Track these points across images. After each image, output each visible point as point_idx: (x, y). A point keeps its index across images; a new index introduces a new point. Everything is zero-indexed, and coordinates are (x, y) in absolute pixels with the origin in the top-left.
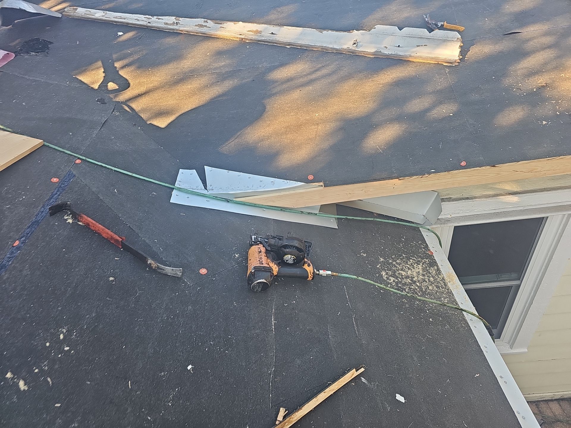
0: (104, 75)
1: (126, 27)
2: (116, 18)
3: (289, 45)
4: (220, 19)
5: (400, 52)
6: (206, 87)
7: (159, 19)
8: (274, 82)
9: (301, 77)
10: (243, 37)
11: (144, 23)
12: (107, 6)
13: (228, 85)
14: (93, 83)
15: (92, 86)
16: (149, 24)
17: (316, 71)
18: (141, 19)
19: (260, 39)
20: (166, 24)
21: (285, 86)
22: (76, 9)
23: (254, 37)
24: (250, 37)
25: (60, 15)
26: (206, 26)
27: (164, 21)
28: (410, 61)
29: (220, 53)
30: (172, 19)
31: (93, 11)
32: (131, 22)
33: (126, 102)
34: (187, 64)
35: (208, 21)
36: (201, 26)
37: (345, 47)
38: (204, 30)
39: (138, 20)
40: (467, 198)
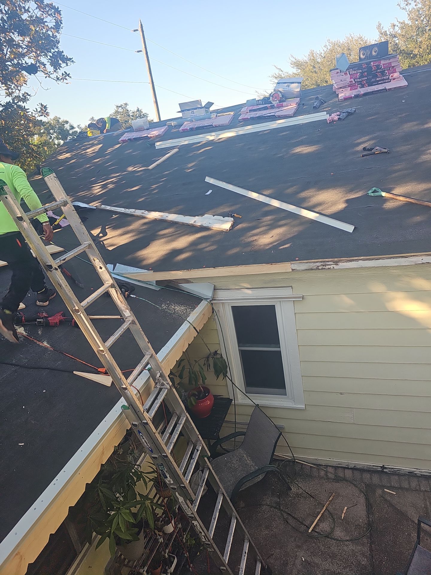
0: (100, 231)
1: (116, 213)
2: (114, 209)
3: (172, 221)
4: (150, 210)
5: (209, 225)
6: (133, 236)
7: (129, 210)
8: (158, 235)
9: (169, 234)
10: (156, 218)
11: (123, 212)
12: (113, 205)
13: (141, 235)
14: (94, 234)
15: (94, 235)
16: (125, 212)
17: (176, 232)
18: (122, 210)
19: (162, 218)
20: (131, 212)
21: (161, 237)
22: (101, 206)
23: (160, 218)
24: (158, 218)
25: (95, 208)
26: (144, 213)
27: (130, 211)
28: (212, 229)
29: (145, 224)
30: (134, 210)
31: (107, 206)
32: (118, 211)
33: (102, 241)
34: (131, 228)
35: (146, 211)
36: (143, 213)
37: (191, 223)
38: (143, 215)
39: (121, 210)
40: (228, 289)
